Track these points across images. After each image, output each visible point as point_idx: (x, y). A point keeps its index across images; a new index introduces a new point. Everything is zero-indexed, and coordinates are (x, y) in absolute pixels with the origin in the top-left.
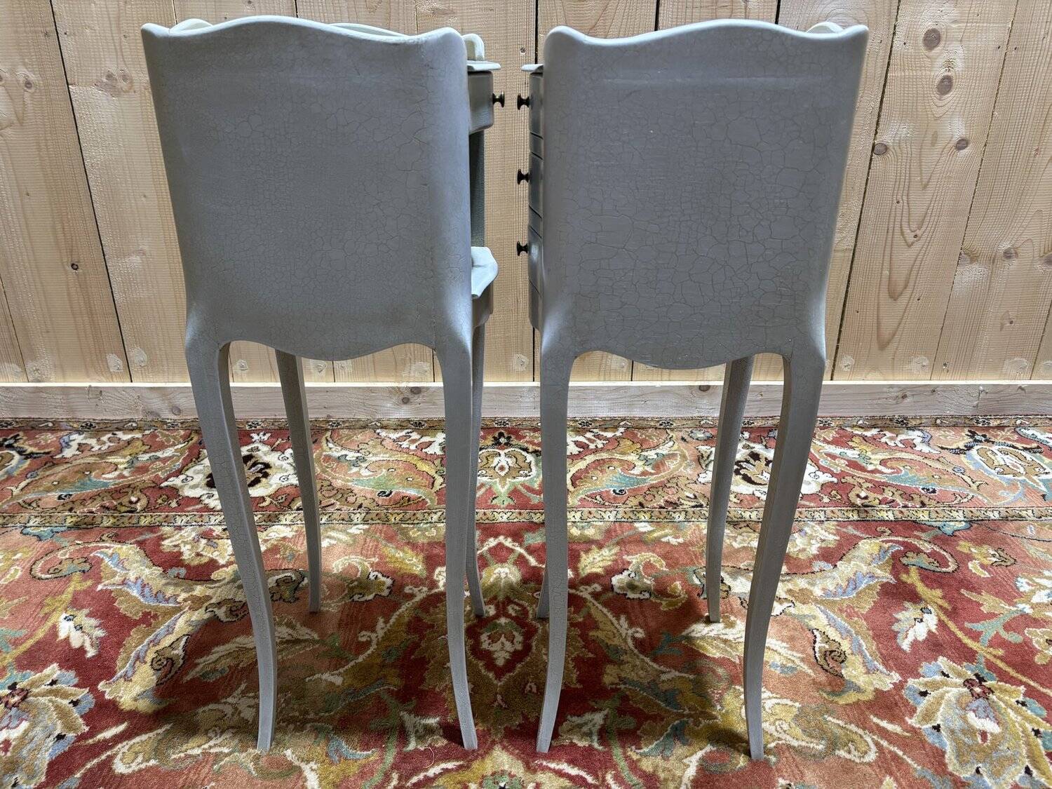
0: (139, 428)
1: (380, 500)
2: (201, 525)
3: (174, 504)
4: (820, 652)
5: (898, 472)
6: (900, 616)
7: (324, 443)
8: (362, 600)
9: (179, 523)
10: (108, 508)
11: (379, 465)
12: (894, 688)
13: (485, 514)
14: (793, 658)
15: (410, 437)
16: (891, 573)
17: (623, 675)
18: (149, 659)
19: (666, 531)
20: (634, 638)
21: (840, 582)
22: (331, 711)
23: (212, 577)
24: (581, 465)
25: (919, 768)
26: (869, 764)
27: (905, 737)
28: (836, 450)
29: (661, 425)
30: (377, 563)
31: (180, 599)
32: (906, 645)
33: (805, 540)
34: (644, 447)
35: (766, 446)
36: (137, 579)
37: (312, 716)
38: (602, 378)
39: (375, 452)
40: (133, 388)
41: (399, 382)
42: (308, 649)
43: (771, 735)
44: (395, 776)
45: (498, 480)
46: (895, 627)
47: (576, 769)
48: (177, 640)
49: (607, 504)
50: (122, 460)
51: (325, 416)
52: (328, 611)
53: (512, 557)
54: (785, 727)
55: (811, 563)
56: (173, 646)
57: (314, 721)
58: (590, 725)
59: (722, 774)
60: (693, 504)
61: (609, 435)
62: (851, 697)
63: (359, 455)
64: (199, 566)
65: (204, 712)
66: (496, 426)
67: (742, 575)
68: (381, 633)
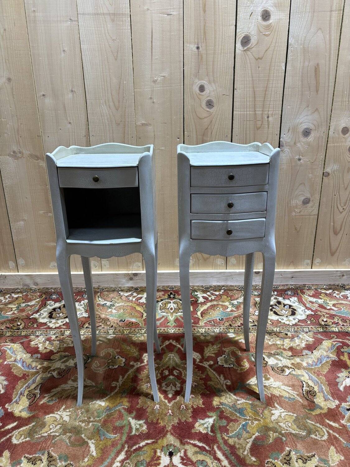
0: (21, 292)
1: (120, 324)
2: (47, 335)
3: (35, 326)
4: (305, 391)
5: (340, 310)
6: (339, 375)
7: (97, 298)
8: (113, 368)
9: (37, 334)
10: (8, 328)
11: (120, 308)
12: (336, 407)
13: (164, 330)
14: (294, 394)
15: (133, 295)
16: (336, 356)
17: (222, 401)
18: (25, 394)
19: (241, 337)
20: (226, 385)
21: (315, 360)
22: (100, 417)
23: (51, 358)
24: (205, 307)
25: (346, 442)
26: (324, 441)
27: (340, 429)
28: (314, 300)
29: (239, 289)
30: (119, 352)
31: (38, 368)
32: (341, 388)
33: (300, 341)
34: (232, 299)
35: (284, 298)
36: (20, 359)
37: (92, 419)
38: (214, 268)
39: (118, 302)
40: (19, 275)
41: (128, 271)
42: (91, 390)
43: (284, 428)
44: (126, 446)
45: (170, 314)
46: (337, 380)
47: (201, 443)
48: (37, 386)
49: (216, 325)
50: (14, 306)
51: (97, 286)
52: (99, 373)
53: (176, 349)
54: (290, 425)
55: (302, 351)
56: (35, 389)
57: (92, 421)
58: (207, 424)
59: (263, 446)
60: (253, 325)
61: (217, 293)
62: (318, 412)
63: (111, 303)
64: (46, 353)
65: (48, 417)
66: (169, 289)
67: (272, 357)
68: (121, 383)
